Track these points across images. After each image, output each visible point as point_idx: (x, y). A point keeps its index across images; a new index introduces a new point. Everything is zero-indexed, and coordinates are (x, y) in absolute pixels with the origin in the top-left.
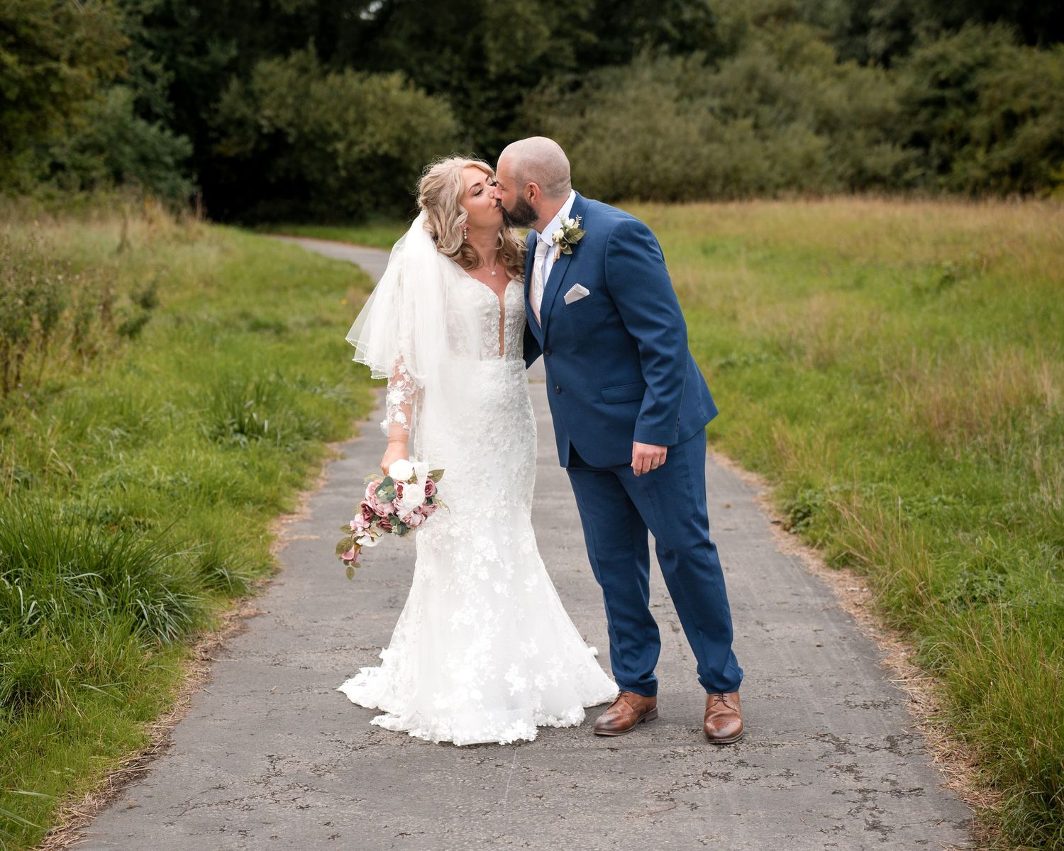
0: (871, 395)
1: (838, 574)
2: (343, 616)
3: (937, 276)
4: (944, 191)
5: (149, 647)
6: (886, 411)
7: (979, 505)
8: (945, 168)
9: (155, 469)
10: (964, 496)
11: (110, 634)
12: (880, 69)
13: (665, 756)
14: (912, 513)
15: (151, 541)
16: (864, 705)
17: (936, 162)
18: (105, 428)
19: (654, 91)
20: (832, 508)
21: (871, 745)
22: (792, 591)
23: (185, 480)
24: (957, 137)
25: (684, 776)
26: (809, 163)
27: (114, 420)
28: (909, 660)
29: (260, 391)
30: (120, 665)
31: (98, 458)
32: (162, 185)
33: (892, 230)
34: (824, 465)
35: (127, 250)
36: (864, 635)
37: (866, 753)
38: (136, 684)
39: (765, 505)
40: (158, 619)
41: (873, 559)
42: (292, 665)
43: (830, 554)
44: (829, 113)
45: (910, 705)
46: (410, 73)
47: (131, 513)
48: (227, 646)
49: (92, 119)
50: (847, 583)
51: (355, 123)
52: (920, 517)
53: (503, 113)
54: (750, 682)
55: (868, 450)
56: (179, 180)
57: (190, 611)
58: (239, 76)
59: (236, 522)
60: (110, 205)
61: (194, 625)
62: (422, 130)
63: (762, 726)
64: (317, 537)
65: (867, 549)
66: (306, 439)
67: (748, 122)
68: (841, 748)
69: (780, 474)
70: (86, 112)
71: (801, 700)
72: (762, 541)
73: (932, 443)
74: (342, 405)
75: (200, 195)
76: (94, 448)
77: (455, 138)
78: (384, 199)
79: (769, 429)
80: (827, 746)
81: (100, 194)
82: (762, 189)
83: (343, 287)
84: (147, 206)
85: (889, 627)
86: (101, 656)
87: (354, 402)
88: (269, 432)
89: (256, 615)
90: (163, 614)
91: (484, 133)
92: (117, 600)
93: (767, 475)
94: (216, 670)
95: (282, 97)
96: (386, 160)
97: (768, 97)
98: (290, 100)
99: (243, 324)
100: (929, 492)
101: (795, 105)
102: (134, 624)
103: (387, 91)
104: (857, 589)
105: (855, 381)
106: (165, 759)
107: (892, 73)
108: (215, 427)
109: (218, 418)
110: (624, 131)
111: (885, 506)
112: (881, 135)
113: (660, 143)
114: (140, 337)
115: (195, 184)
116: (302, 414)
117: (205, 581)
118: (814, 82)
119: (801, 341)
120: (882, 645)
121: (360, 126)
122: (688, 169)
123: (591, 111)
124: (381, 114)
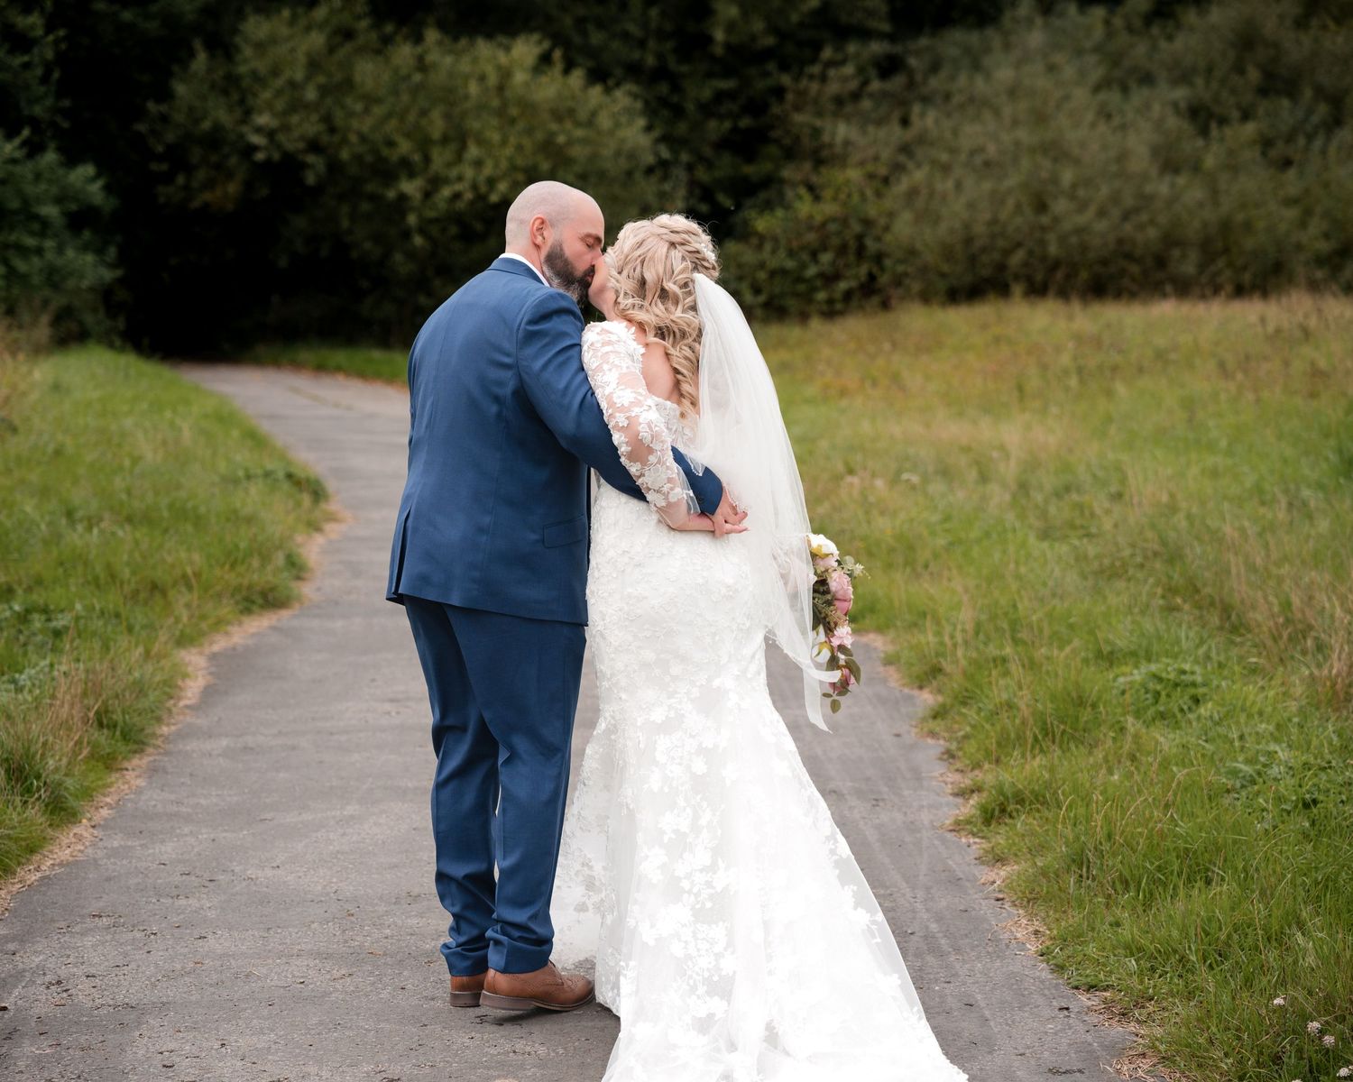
46: (556, 39)
51: (445, 140)
95: (295, 88)
98: (311, 94)
103: (505, 74)
110: (992, 149)
113: (1067, 176)
121: (453, 147)
122: (1128, 228)
123: (923, 115)
124: (494, 122)
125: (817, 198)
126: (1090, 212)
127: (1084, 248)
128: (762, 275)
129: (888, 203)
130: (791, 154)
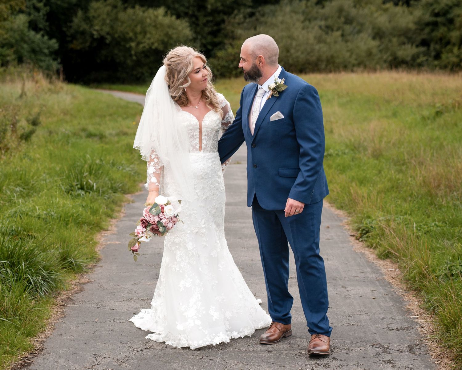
0: (400, 171)
1: (384, 262)
2: (132, 283)
3: (433, 111)
4: (437, 68)
5: (33, 299)
6: (408, 179)
7: (455, 227)
8: (437, 57)
9: (37, 208)
10: (447, 222)
11: (13, 292)
12: (405, 6)
13: (295, 355)
14: (421, 231)
15: (35, 244)
16: (397, 329)
17: (433, 54)
18: (12, 187)
19: (291, 17)
20: (381, 228)
21: (400, 349)
22: (360, 270)
23: (53, 213)
24: (444, 41)
25: (305, 365)
26: (370, 54)
27: (17, 183)
28: (420, 306)
29: (92, 168)
30: (19, 308)
31: (8, 202)
32: (42, 64)
33: (411, 88)
34: (376, 207)
35: (24, 97)
36: (397, 293)
37: (398, 354)
38: (26, 318)
39: (347, 227)
40: (38, 284)
41: (401, 254)
42: (106, 308)
43: (380, 252)
44: (379, 29)
45: (420, 329)
46: (168, 8)
47: (25, 231)
48: (73, 298)
49: (8, 30)
50: (388, 267)
51: (140, 33)
52: (425, 233)
53: (215, 28)
54: (339, 317)
55: (399, 199)
56: (51, 61)
57: (54, 280)
58: (82, 9)
59: (79, 235)
60: (16, 74)
61: (57, 287)
62: (174, 36)
63: (345, 340)
64: (120, 242)
65: (398, 249)
66: (114, 192)
67: (339, 33)
68: (385, 351)
69: (354, 211)
70: (4, 27)
71: (365, 327)
72: (345, 245)
73: (431, 195)
74: (133, 175)
75: (62, 69)
76: (7, 197)
77: (191, 40)
79: (349, 188)
80: (378, 350)
81: (11, 68)
82: (346, 67)
84: (35, 74)
85: (409, 289)
86: (9, 303)
87: (139, 174)
88: (96, 189)
89: (88, 282)
90: (40, 282)
91: (205, 38)
92: (17, 275)
93: (348, 211)
94: (67, 311)
95: (104, 20)
96: (156, 52)
97: (349, 21)
98: (108, 21)
99: (83, 134)
100: (430, 220)
101: (362, 25)
102: (26, 287)
103: (157, 17)
104: (393, 270)
105: (392, 164)
106: (41, 356)
107: (411, 9)
108: (68, 186)
109: (70, 182)
111: (407, 228)
112: (405, 40)
113: (294, 43)
114: (31, 140)
115: (60, 63)
116: (113, 180)
117: (62, 265)
118: (372, 13)
119: (365, 144)
120: (406, 298)
121: (143, 35)
122: (309, 57)
124: (153, 28)
128: (219, 67)
130: (226, 36)
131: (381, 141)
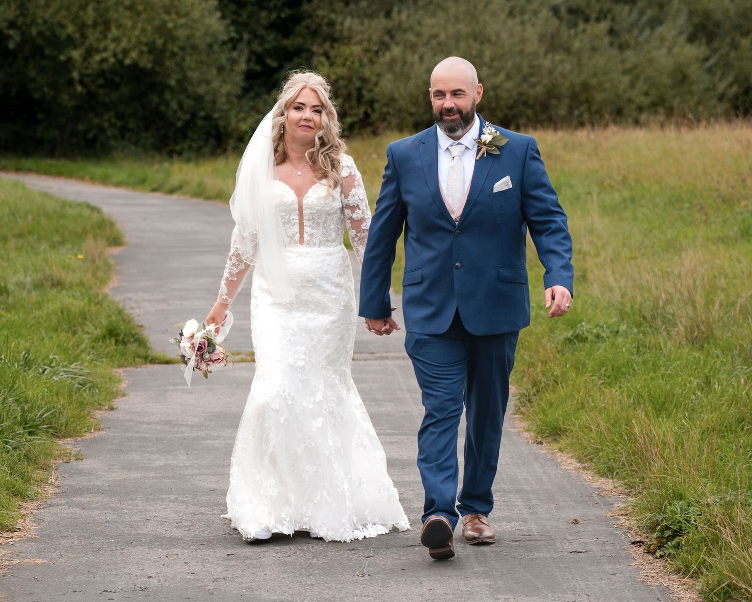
26: (681, 78)
34: (699, 470)
39: (623, 521)
43: (708, 583)
44: (707, 15)
51: (95, 25)
53: (286, 13)
62: (181, 34)
64: (46, 561)
66: (30, 433)
67: (604, 26)
69: (642, 480)
72: (620, 567)
74: (78, 390)
77: (224, 43)
78: (132, 125)
79: (628, 422)
82: (621, 113)
83: (79, 237)
87: (93, 386)
91: (262, 40)
93: (626, 481)
96: (135, 73)
105: (739, 361)
110: (442, 37)
116: (26, 401)
119: (669, 309)
121: (100, 28)
122: (525, 86)
123: (399, 12)
124: (128, 13)
125: (332, 64)
126: (502, 76)
127: (498, 98)
129: (377, 68)
130: (314, 33)
131: (709, 302)
